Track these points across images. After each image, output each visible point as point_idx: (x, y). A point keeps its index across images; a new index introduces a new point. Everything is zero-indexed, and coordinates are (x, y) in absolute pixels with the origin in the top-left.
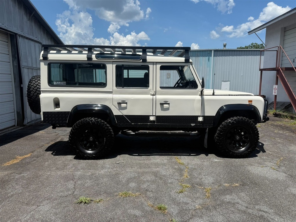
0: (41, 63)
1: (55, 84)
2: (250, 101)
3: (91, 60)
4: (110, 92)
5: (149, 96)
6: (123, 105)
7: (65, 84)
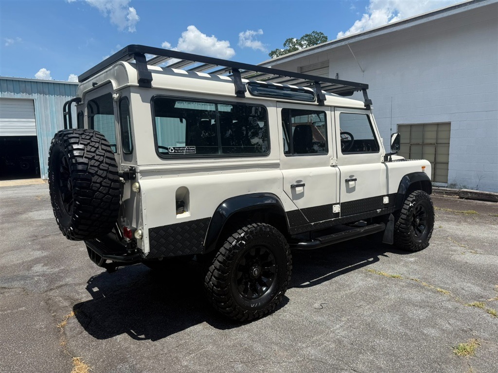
0: (131, 94)
1: (173, 152)
2: (423, 167)
3: (244, 97)
4: (276, 166)
5: (330, 167)
6: (299, 190)
7: (194, 152)
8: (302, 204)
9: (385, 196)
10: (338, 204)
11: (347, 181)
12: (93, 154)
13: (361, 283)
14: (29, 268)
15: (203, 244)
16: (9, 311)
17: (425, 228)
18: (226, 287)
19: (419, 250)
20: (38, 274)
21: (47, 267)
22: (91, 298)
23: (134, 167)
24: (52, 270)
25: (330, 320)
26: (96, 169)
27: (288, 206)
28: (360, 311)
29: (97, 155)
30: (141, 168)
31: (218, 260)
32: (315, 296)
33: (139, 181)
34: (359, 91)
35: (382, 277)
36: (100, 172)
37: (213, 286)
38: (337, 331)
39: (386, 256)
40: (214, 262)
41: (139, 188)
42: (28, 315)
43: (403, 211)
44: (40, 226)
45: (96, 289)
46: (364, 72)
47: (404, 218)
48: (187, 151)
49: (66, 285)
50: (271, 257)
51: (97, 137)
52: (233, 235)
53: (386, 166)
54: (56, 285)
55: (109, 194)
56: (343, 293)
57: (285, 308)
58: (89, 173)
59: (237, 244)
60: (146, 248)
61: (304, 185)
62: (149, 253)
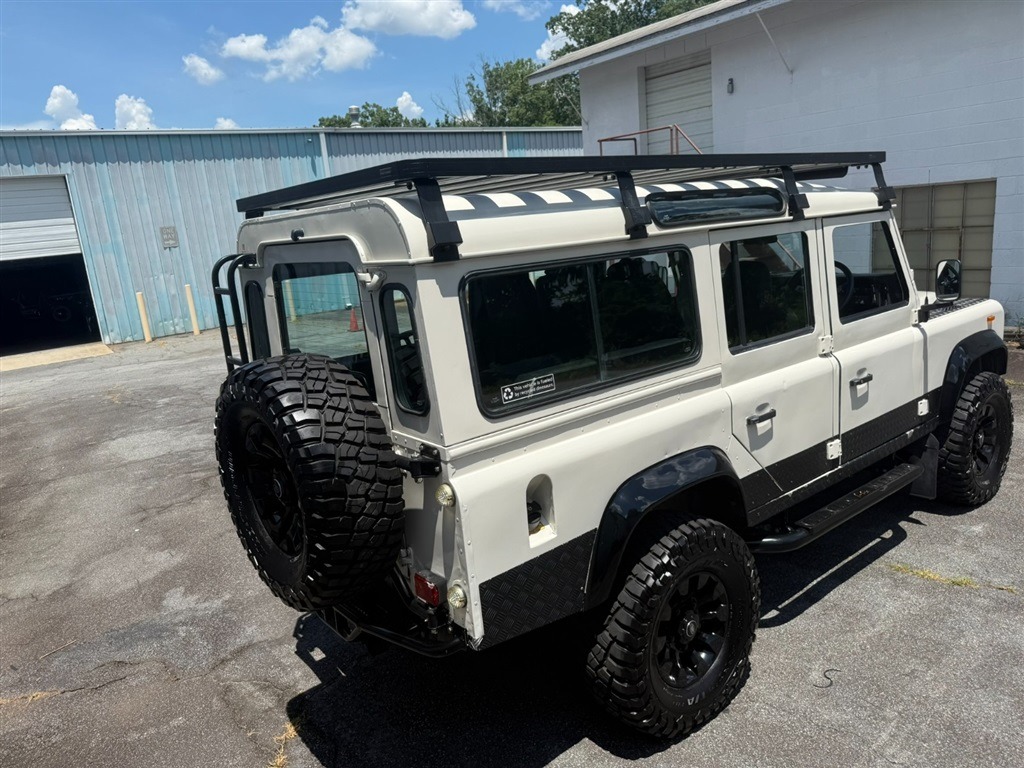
0: (419, 282)
1: (511, 397)
2: (990, 319)
3: (645, 235)
4: (713, 381)
5: (818, 359)
6: (762, 427)
7: (552, 388)
8: (769, 456)
9: (920, 399)
10: (837, 437)
11: (853, 384)
12: (341, 429)
13: (891, 606)
14: (157, 602)
15: (583, 591)
16: (152, 731)
17: (993, 452)
18: (640, 679)
19: (985, 502)
20: (181, 618)
21: (196, 597)
22: (315, 681)
23: (435, 448)
24: (207, 604)
25: (859, 718)
26: (353, 464)
27: (744, 465)
28: (916, 686)
29: (350, 429)
30: (453, 452)
31: (617, 621)
32: (803, 649)
33: (452, 481)
34: (863, 167)
35: (930, 587)
36: (362, 469)
37: (611, 679)
38: (889, 751)
39: (917, 522)
40: (607, 625)
41: (454, 499)
42: (196, 741)
43: (955, 424)
44: (144, 479)
45: (318, 655)
46: (792, 72)
47: (957, 439)
48: (539, 388)
49: (250, 646)
50: (720, 590)
51: (339, 381)
52: (643, 559)
53: (923, 331)
54: (230, 648)
55: (385, 515)
56: (861, 637)
57: (750, 688)
58: (340, 476)
59: (658, 582)
60: (477, 629)
61: (774, 415)
62: (483, 637)
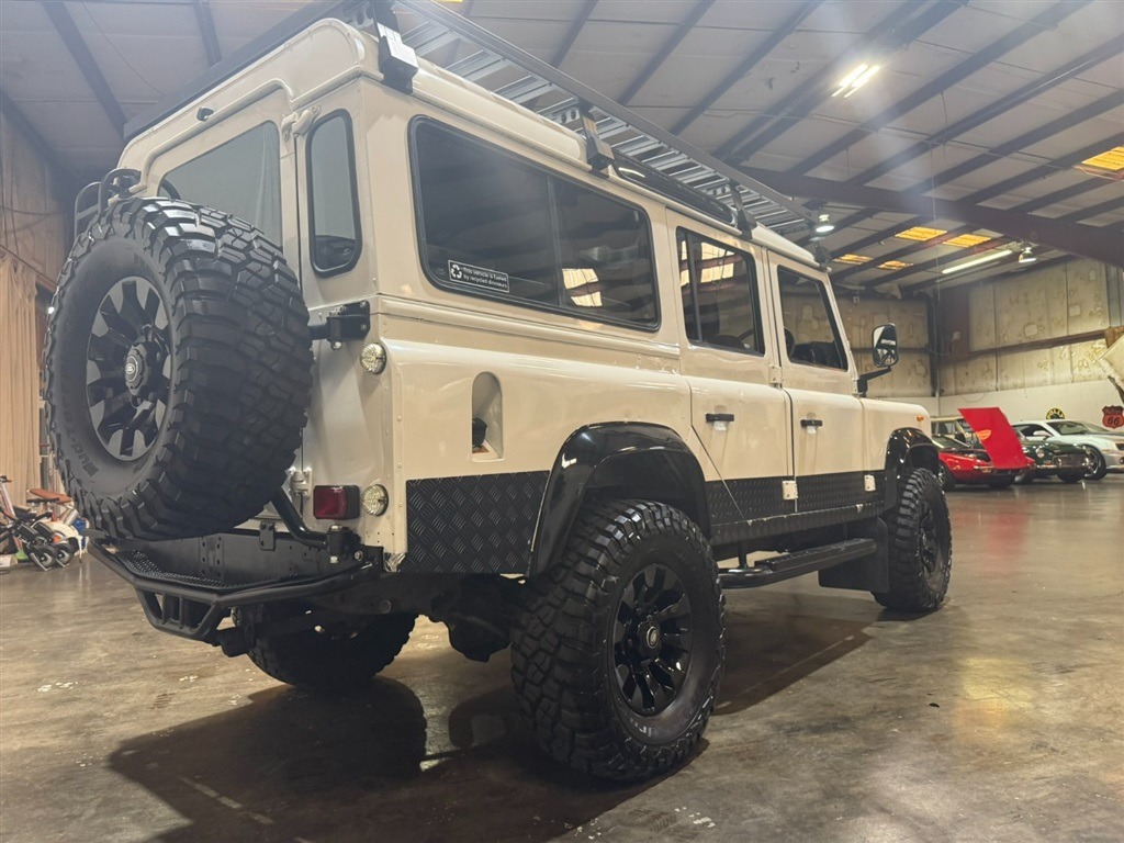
2: (920, 419)
3: (605, 175)
4: (672, 362)
5: (769, 387)
6: (719, 428)
7: (506, 289)
9: (867, 473)
10: (792, 478)
11: (804, 424)
15: (530, 546)
23: (364, 302)
30: (388, 302)
33: (383, 339)
41: (384, 360)
48: (490, 282)
53: (862, 404)
60: (399, 542)
61: (733, 420)
62: (406, 554)
